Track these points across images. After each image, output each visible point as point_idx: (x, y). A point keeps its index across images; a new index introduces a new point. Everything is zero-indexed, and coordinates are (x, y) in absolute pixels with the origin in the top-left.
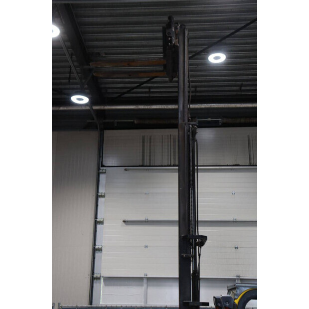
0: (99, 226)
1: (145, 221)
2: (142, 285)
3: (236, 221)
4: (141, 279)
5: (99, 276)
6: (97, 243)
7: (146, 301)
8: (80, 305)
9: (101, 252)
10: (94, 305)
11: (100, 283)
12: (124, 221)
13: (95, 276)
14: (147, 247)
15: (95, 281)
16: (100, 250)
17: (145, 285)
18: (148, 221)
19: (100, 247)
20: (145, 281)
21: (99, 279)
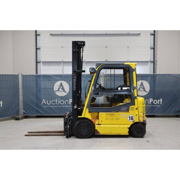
0: (38, 37)
1: (62, 34)
2: (61, 65)
3: (107, 34)
4: (60, 62)
5: (39, 61)
6: (38, 45)
7: (63, 72)
8: (31, 74)
9: (40, 50)
10: (38, 74)
11: (41, 64)
12: (51, 34)
13: (38, 61)
14: (63, 47)
15: (38, 63)
16: (39, 49)
17: (62, 65)
18: (63, 34)
19: (39, 47)
20: (62, 63)
21: (40, 62)
